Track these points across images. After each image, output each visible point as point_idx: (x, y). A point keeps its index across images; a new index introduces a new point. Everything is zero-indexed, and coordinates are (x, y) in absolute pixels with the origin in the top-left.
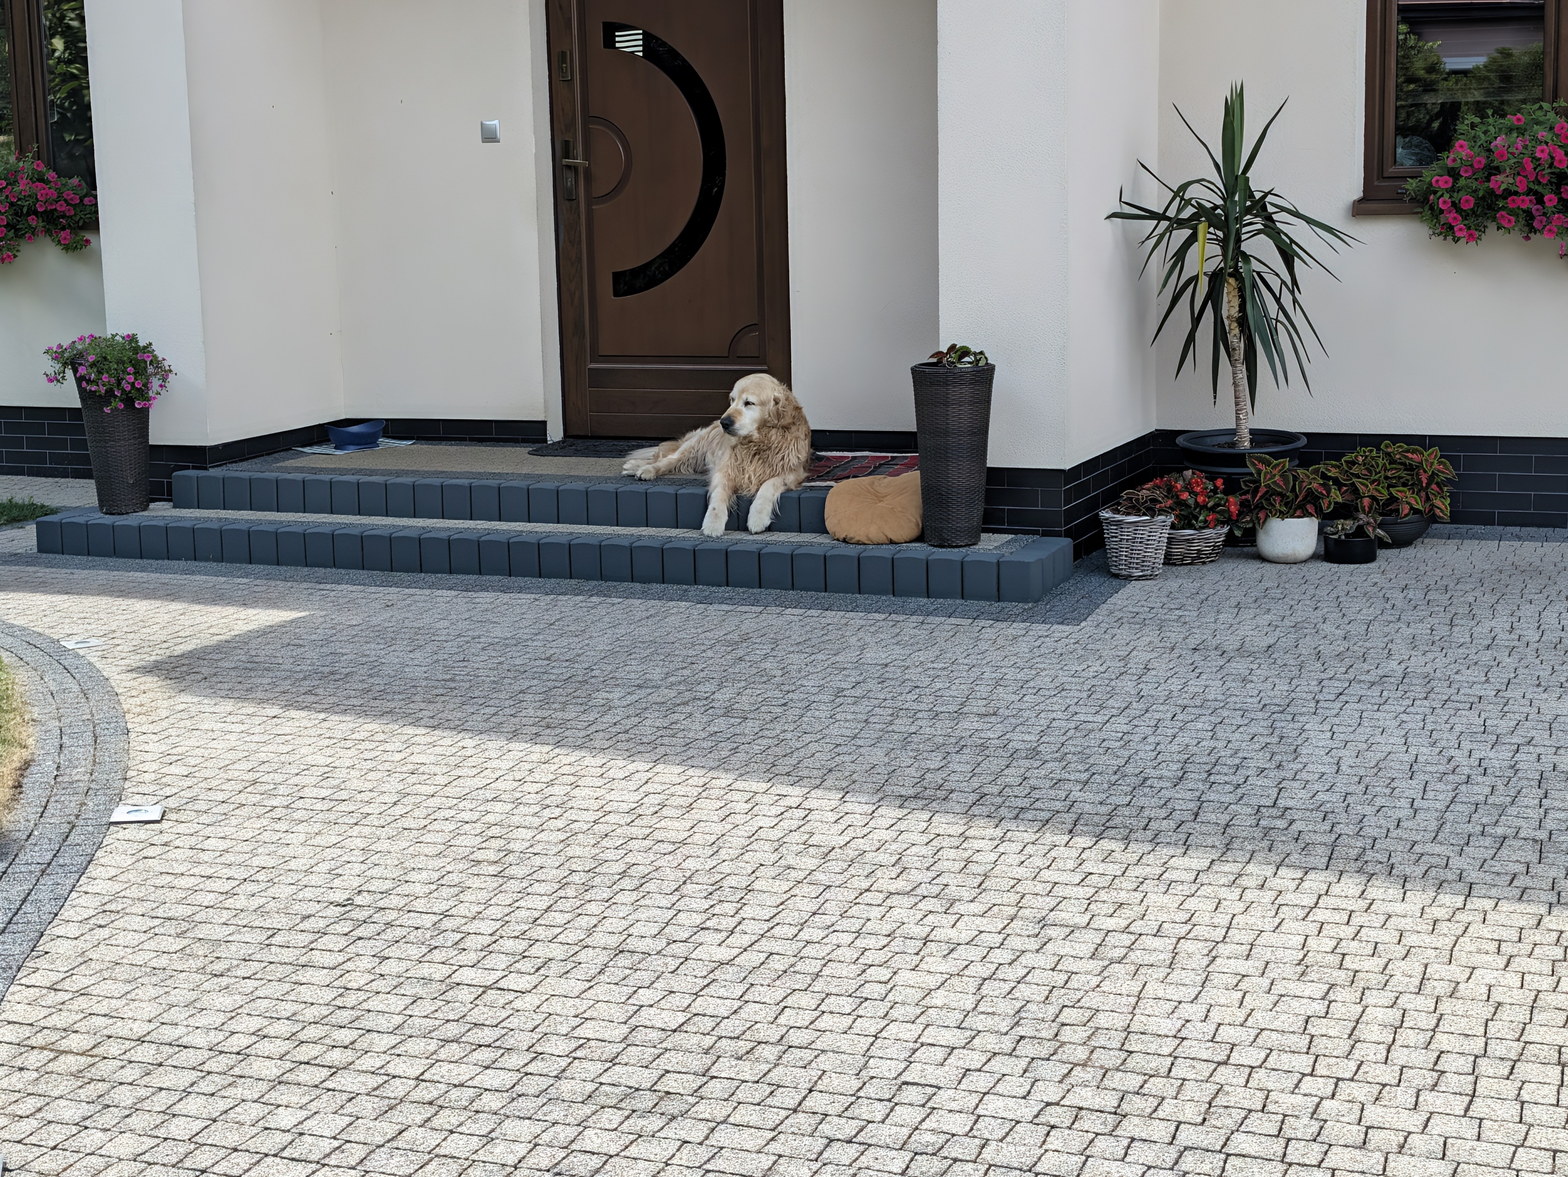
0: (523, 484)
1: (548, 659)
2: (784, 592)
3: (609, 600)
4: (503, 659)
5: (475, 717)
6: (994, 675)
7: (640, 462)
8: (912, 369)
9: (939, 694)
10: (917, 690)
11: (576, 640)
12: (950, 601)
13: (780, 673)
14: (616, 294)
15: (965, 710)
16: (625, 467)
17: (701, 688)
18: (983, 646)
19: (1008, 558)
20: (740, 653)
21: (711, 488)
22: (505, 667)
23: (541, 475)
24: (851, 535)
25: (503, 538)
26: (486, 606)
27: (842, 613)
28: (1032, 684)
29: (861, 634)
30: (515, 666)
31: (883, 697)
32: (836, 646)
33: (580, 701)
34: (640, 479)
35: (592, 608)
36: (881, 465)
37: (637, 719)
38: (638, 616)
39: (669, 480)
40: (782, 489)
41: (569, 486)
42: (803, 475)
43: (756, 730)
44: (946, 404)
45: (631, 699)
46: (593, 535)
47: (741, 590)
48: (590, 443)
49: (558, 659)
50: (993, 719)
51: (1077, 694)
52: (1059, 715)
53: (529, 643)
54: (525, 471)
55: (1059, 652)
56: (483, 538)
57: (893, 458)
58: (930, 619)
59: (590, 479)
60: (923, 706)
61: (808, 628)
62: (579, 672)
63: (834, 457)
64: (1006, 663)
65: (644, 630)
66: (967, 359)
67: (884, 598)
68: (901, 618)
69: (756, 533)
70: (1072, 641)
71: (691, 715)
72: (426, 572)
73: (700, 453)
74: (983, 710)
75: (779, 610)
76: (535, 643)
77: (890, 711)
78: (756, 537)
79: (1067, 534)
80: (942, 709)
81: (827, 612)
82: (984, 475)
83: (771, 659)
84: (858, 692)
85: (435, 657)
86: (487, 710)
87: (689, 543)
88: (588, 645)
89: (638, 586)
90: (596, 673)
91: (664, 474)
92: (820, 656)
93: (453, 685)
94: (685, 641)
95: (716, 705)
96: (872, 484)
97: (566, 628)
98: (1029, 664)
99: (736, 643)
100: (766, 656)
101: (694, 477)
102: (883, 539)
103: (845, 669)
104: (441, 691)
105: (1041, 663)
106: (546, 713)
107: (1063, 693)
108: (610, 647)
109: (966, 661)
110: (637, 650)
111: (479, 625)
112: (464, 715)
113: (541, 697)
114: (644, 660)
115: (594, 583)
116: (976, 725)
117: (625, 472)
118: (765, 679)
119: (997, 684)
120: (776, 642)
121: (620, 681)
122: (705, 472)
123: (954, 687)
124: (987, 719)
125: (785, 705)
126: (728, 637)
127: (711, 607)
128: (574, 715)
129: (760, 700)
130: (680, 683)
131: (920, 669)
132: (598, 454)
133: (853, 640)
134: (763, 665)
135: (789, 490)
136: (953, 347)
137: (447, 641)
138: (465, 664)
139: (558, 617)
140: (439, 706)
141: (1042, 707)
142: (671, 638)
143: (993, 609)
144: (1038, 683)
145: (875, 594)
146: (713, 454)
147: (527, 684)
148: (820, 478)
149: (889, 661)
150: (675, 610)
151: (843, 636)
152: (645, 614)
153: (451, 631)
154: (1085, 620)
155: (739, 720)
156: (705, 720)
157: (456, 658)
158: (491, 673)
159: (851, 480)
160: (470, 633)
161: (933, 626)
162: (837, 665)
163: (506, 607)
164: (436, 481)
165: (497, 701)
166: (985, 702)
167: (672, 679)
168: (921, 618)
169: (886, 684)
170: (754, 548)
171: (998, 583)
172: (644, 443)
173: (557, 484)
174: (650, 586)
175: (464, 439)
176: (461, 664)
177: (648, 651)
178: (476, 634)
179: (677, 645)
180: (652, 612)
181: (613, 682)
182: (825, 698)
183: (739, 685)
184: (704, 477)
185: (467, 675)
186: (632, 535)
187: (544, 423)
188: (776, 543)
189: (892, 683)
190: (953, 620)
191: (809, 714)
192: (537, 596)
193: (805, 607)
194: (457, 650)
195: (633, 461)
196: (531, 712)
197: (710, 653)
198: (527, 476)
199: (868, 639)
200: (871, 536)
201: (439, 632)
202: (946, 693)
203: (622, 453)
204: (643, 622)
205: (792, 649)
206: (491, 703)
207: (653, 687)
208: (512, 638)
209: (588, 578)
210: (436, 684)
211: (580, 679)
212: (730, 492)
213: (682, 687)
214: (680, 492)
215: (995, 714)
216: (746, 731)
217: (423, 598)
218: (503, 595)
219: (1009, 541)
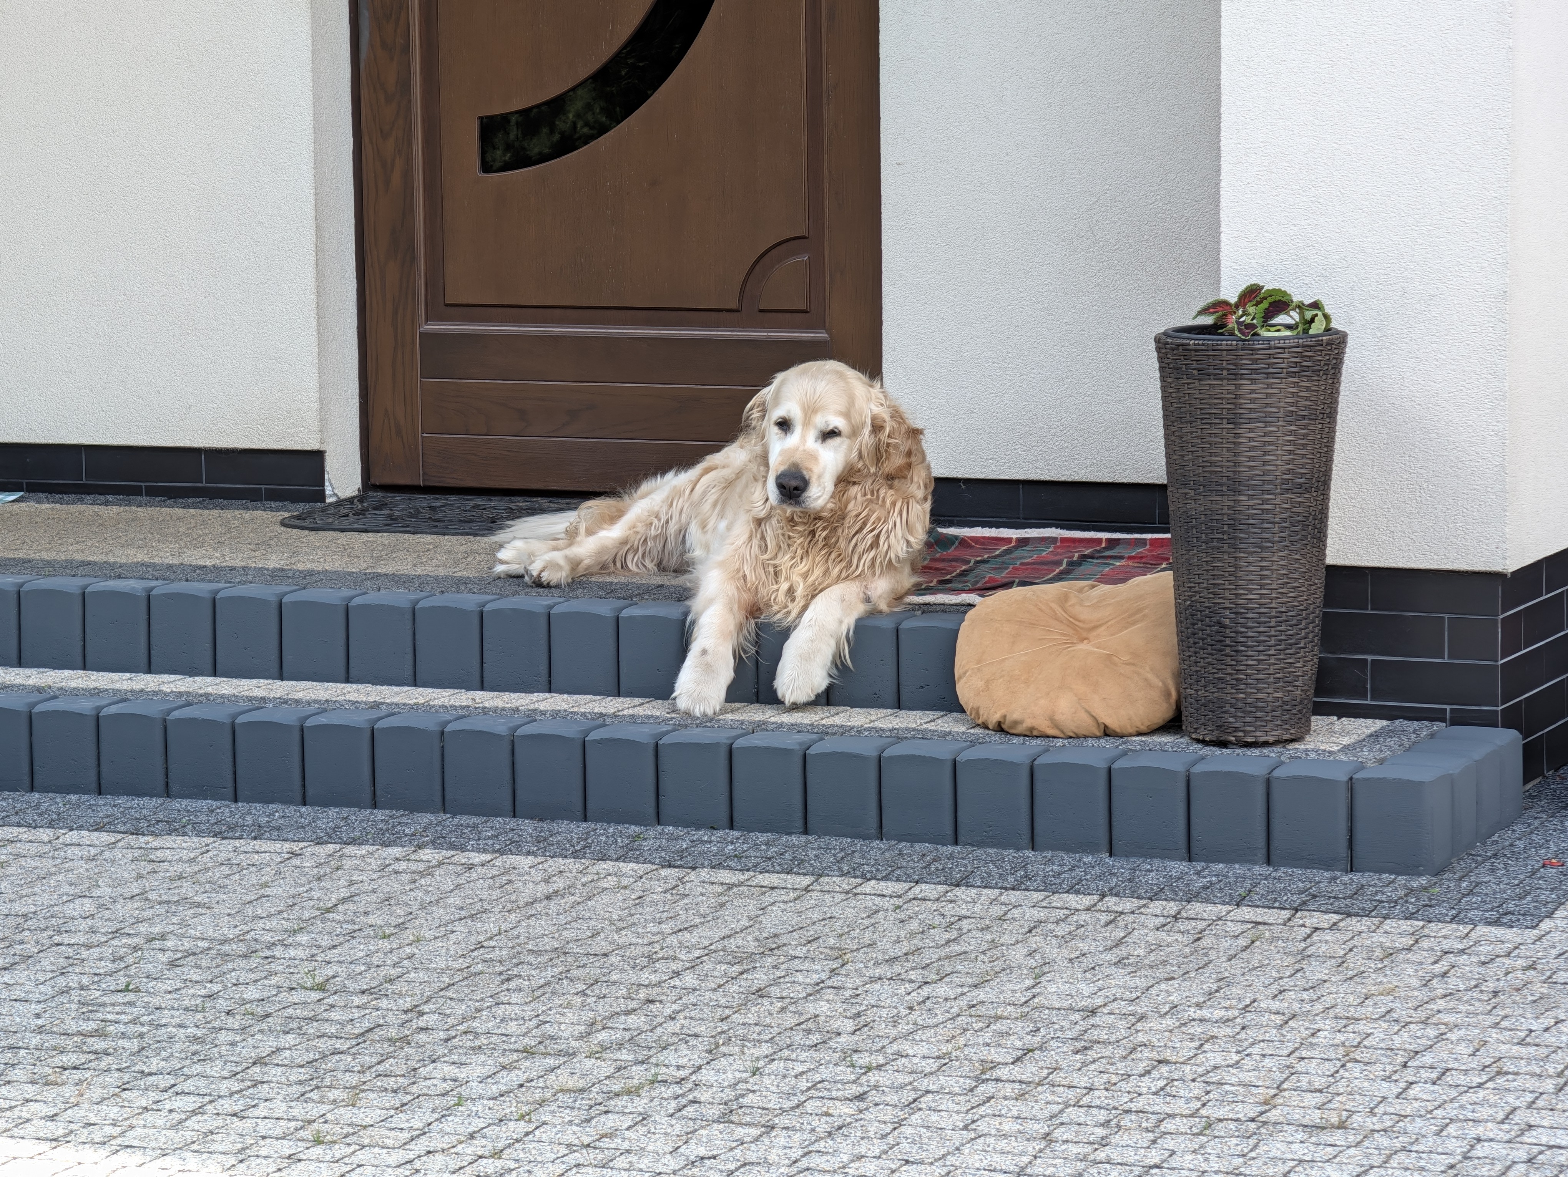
0: (268, 592)
1: (320, 987)
2: (859, 843)
3: (461, 857)
4: (216, 987)
5: (149, 1117)
6: (1340, 1037)
7: (536, 546)
8: (1157, 340)
9: (1213, 1077)
10: (1164, 1069)
11: (385, 945)
12: (1239, 869)
13: (849, 1025)
14: (486, 168)
15: (1274, 1115)
16: (502, 555)
17: (670, 1057)
18: (1316, 971)
19: (1373, 772)
20: (760, 978)
21: (696, 604)
22: (222, 1004)
23: (311, 573)
24: (1016, 716)
25: (221, 715)
26: (179, 868)
27: (993, 893)
28: (1427, 1059)
29: (1035, 941)
30: (244, 1002)
31: (1084, 1082)
32: (979, 967)
33: (391, 1083)
34: (538, 583)
35: (422, 875)
36: (1084, 558)
37: (522, 1127)
38: (527, 892)
39: (601, 586)
40: (860, 609)
41: (372, 598)
42: (908, 580)
43: (797, 1153)
44: (1235, 421)
45: (507, 1079)
46: (428, 708)
47: (763, 837)
48: (422, 501)
49: (344, 990)
50: (1338, 1137)
51: (1531, 1083)
52: (1491, 1130)
53: (278, 951)
54: (273, 562)
55: (1491, 986)
56: (176, 714)
57: (1112, 543)
58: (1196, 908)
59: (422, 582)
60: (1178, 1105)
61: (914, 926)
62: (391, 1019)
63: (976, 540)
64: (1368, 1010)
65: (542, 926)
66: (1282, 319)
67: (1088, 859)
68: (1128, 904)
69: (795, 707)
70: (1520, 963)
71: (645, 1117)
72: (45, 790)
74: (1315, 1116)
75: (847, 883)
76: (292, 953)
77: (1102, 1116)
78: (797, 718)
79: (1510, 720)
80: (1220, 1113)
81: (958, 891)
82: (1319, 581)
83: (829, 994)
84: (1029, 1071)
85: (61, 981)
86: (179, 1103)
87: (646, 729)
88: (410, 957)
89: (528, 826)
90: (431, 1020)
91: (588, 573)
92: (942, 990)
93: (100, 1044)
94: (633, 951)
95: (704, 1095)
96: (1063, 599)
97: (363, 919)
98: (1420, 1015)
99: (751, 956)
100: (818, 988)
101: (658, 580)
102: (1084, 723)
103: (998, 1018)
104: (73, 1058)
105: (1449, 1011)
106: (314, 1110)
107: (1500, 1081)
108: (460, 963)
109: (1276, 1005)
110: (525, 970)
111: (161, 910)
112: (127, 1112)
113: (303, 1074)
114: (538, 993)
115: (426, 818)
116: (1300, 1151)
117: (500, 569)
118: (815, 1038)
119: (1348, 1059)
120: (840, 956)
121: (483, 1040)
122: (683, 567)
123: (1247, 1063)
124: (1325, 1137)
125: (860, 1097)
126: (732, 944)
127: (693, 875)
128: (376, 1114)
129: (804, 1084)
130: (621, 1046)
131: (1169, 1022)
132: (439, 527)
133: (1018, 954)
134: (810, 1008)
135: (874, 613)
136: (1251, 294)
137: (88, 947)
138: (131, 997)
139: (345, 893)
140: (69, 1091)
141: (1451, 1111)
142: (601, 944)
143: (1337, 888)
144: (1442, 1055)
145: (1068, 849)
146: (703, 526)
147: (272, 1043)
148: (944, 585)
149: (1098, 1001)
150: (610, 882)
151: (994, 944)
152: (543, 889)
153: (97, 923)
154: (1550, 915)
155: (755, 1132)
156: (678, 1128)
157: (110, 983)
158: (190, 1019)
159: (1016, 592)
160: (143, 928)
161: (1202, 925)
162: (981, 1010)
163: (225, 870)
164: (71, 584)
165: (202, 1083)
166: (1319, 1098)
167: (603, 1036)
168: (1173, 907)
169: (1092, 1054)
170: (792, 741)
171: (1351, 830)
172: (544, 502)
173: (346, 592)
174: (554, 826)
175: (137, 492)
176: (120, 998)
177: (550, 972)
178: (156, 930)
179: (614, 959)
180: (559, 883)
181: (467, 1041)
182: (953, 1082)
183: (757, 1052)
184: (682, 580)
185: (134, 1022)
186: (516, 710)
187: (318, 456)
188: (844, 731)
189: (1107, 1051)
190: (1246, 913)
191: (915, 1118)
192: (296, 847)
193: (908, 878)
194: (111, 966)
195: (518, 544)
196: (279, 1108)
197: (689, 979)
198: (278, 575)
199: (1052, 951)
200: (1059, 717)
201: (70, 926)
202: (1232, 1076)
203: (492, 525)
204: (538, 906)
205: (877, 972)
206: (189, 1086)
207: (559, 1054)
208: (239, 939)
209: (414, 807)
210: (61, 1041)
211: (393, 1033)
212: (740, 616)
213: (625, 1055)
214: (625, 613)
215: (1342, 1126)
216: (772, 1157)
217: (34, 849)
218: (218, 843)
219: (1375, 735)
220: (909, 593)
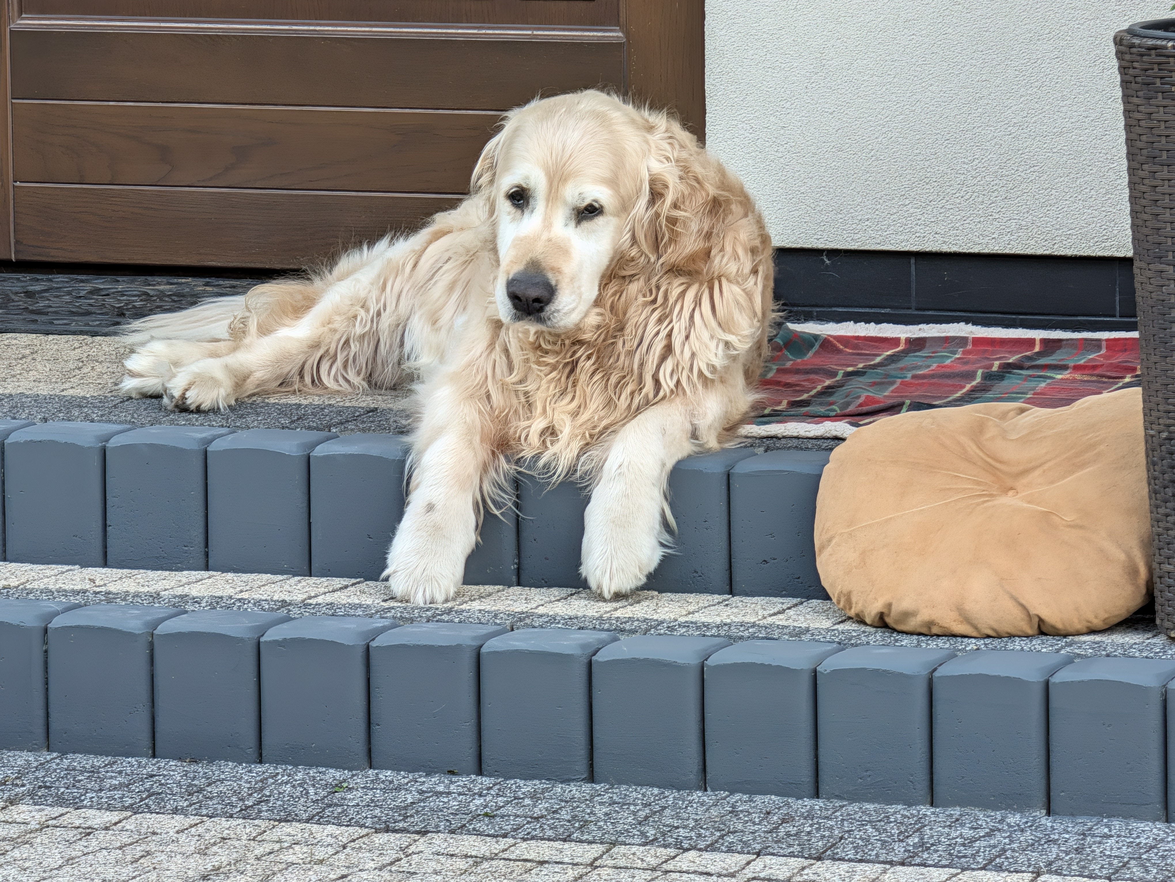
2: (671, 796)
3: (74, 817)
7: (181, 349)
8: (1118, 41)
16: (133, 363)
21: (417, 439)
24: (906, 605)
27: (872, 870)
34: (182, 408)
35: (16, 842)
36: (1007, 368)
39: (284, 410)
42: (744, 398)
47: (527, 787)
48: (14, 284)
57: (1050, 346)
59: (14, 405)
63: (845, 340)
67: (1014, 819)
69: (618, 596)
73: (386, 321)
75: (653, 855)
81: (820, 867)
87: (351, 625)
89: (173, 771)
91: (262, 392)
96: (977, 430)
101: (367, 402)
115: (22, 758)
117: (129, 384)
127: (422, 844)
145: (986, 805)
148: (799, 409)
152: (197, 864)
170: (571, 643)
172: (197, 284)
174: (214, 770)
180: (221, 856)
184: (401, 404)
186: (156, 596)
188: (648, 627)
193: (745, 848)
195: (158, 347)
200: (973, 607)
212: (483, 453)
214: (320, 451)
220: (745, 420)
